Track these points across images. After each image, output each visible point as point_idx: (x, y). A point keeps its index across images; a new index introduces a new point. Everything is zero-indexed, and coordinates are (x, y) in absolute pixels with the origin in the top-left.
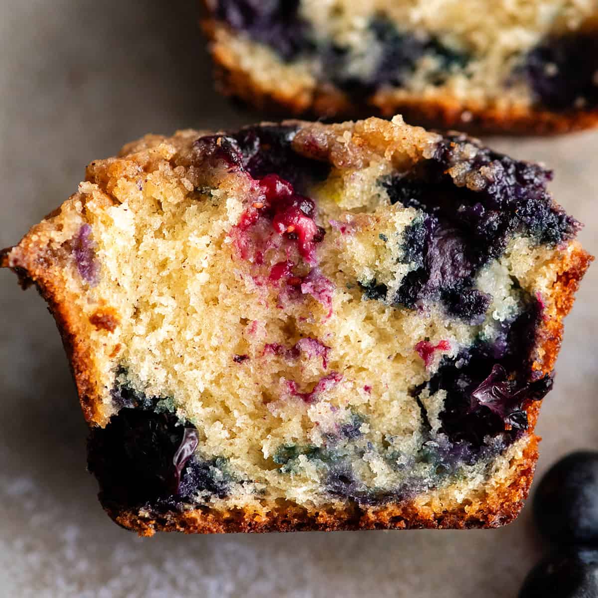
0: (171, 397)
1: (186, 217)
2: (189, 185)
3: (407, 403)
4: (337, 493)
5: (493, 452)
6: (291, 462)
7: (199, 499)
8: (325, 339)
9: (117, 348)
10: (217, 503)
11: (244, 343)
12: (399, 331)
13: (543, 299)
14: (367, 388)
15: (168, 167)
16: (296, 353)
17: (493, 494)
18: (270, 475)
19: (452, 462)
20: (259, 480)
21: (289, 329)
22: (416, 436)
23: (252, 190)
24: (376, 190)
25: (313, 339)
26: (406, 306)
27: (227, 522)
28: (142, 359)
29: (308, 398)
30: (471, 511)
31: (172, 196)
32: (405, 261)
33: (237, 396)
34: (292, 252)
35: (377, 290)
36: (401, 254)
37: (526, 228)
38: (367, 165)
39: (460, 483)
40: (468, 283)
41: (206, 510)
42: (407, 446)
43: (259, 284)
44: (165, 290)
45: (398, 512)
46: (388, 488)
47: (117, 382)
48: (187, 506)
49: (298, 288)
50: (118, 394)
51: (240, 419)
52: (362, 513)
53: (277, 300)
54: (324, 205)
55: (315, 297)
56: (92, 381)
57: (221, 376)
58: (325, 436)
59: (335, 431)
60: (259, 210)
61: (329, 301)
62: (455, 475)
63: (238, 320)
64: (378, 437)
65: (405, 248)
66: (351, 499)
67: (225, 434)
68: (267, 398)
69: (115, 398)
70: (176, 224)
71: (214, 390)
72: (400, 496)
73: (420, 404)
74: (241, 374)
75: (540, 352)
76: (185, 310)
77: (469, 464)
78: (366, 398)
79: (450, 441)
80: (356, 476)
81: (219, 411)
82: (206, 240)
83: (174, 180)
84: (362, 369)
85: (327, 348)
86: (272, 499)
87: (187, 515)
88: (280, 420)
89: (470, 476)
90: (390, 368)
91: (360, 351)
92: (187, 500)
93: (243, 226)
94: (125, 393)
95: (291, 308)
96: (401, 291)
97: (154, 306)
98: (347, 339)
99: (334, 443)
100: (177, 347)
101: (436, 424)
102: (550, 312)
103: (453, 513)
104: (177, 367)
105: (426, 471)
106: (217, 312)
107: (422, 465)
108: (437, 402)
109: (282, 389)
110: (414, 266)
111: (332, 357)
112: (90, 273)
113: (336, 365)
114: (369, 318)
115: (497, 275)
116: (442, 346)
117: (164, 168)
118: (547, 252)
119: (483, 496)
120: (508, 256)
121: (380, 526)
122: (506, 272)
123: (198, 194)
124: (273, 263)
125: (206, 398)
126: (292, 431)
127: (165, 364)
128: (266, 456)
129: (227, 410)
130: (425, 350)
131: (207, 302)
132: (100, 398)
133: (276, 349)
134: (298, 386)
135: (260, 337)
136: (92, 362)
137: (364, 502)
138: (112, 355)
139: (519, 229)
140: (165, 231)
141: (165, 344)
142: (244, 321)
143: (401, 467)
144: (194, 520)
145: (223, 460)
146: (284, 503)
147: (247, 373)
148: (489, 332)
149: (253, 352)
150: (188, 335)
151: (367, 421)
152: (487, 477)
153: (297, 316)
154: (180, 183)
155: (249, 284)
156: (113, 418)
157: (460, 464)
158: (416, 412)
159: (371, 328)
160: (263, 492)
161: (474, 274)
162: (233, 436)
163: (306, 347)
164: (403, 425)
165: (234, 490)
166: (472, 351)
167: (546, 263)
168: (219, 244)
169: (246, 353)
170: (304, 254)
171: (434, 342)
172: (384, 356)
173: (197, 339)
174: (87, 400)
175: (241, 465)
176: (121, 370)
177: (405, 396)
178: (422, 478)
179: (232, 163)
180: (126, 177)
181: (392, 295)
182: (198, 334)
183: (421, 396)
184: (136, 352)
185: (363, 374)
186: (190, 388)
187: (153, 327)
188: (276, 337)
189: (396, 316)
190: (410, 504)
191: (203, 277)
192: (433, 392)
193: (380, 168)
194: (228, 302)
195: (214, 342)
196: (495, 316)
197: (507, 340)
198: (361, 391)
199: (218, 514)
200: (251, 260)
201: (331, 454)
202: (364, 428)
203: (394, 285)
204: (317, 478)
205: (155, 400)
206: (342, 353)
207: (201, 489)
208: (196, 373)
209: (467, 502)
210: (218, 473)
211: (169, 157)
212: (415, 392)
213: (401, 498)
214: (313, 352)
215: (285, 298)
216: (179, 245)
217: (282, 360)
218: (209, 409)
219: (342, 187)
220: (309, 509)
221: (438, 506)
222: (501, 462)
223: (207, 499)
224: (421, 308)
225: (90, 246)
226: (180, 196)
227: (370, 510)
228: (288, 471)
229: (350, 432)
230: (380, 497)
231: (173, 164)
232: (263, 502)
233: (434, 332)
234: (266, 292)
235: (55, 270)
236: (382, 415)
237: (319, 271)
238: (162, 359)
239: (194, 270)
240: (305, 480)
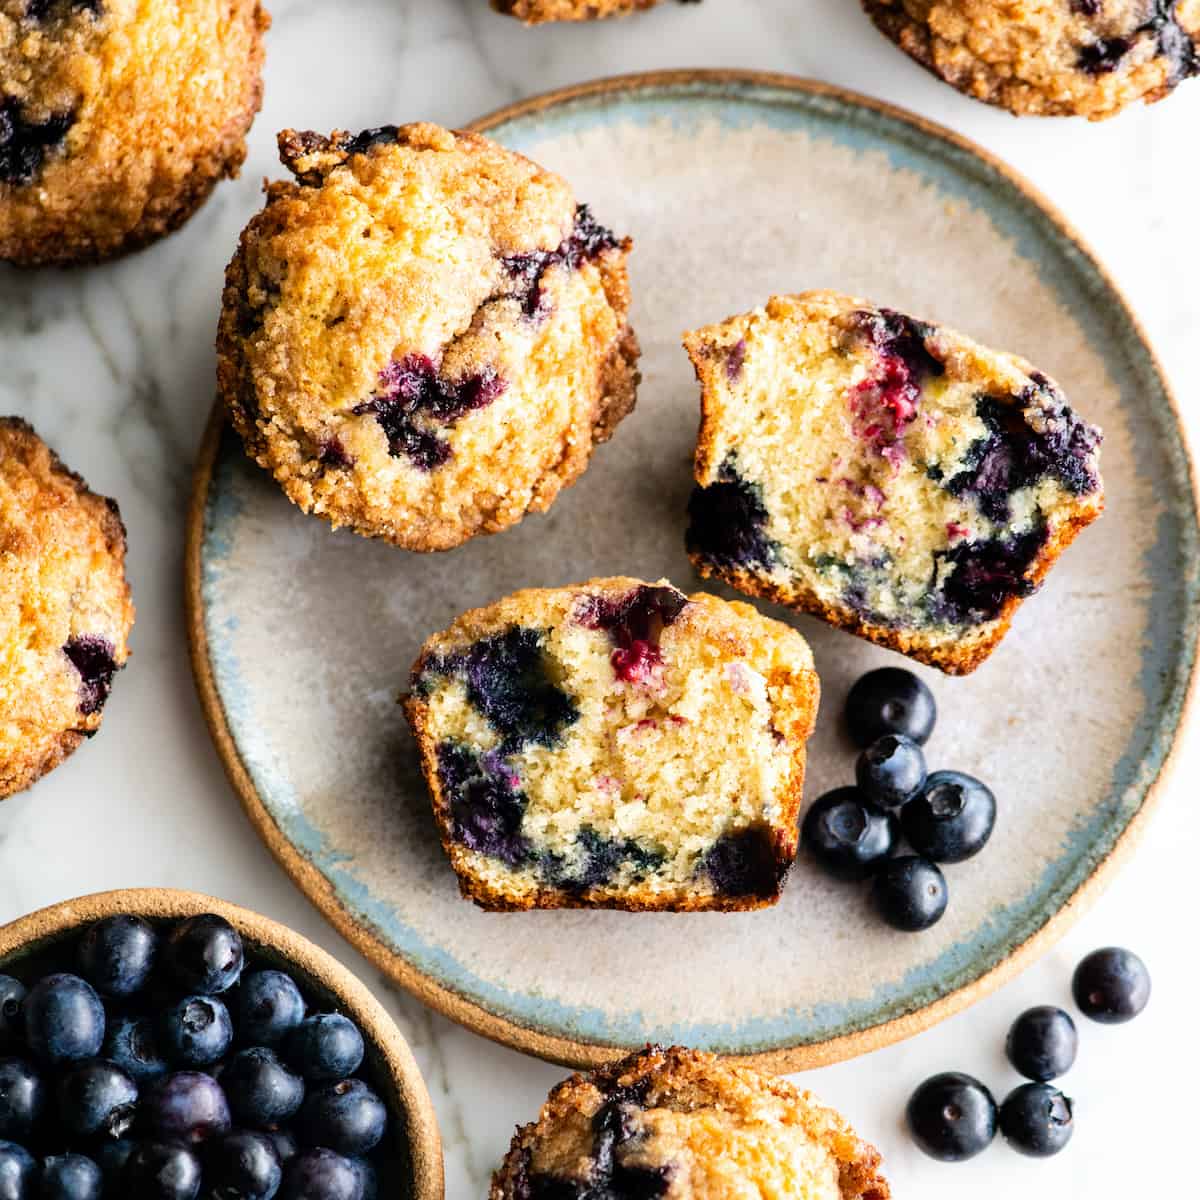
0: (761, 486)
1: (824, 364)
2: (835, 343)
3: (927, 561)
4: (849, 603)
5: (972, 621)
6: (826, 567)
7: (750, 566)
8: (885, 492)
9: (735, 438)
10: (762, 573)
11: (828, 470)
12: (941, 508)
13: (1051, 530)
14: (902, 539)
15: (827, 323)
16: (861, 493)
17: (958, 651)
18: (807, 570)
19: (939, 615)
20: (800, 571)
21: (866, 473)
22: (923, 586)
23: (878, 365)
24: (969, 400)
25: (878, 489)
26: (951, 493)
27: (765, 590)
28: (751, 451)
29: (856, 528)
30: (936, 655)
31: (820, 346)
32: (963, 462)
33: (807, 504)
34: (889, 422)
35: (936, 473)
36: (964, 455)
37: (1059, 476)
38: (969, 380)
39: (939, 633)
40: (1004, 496)
41: (752, 575)
42: (914, 590)
43: (855, 434)
44: (787, 409)
45: (886, 635)
46: (887, 615)
47: (726, 461)
48: (740, 567)
49: (881, 447)
50: (724, 469)
51: (803, 522)
52: (860, 625)
53: (864, 450)
54: (928, 395)
55: (890, 460)
56: (708, 453)
57: (802, 486)
58: (858, 560)
59: (867, 559)
60: (878, 382)
61: (898, 467)
62: (939, 626)
63: (830, 453)
64: (896, 575)
65: (968, 452)
66: (858, 611)
67: (788, 529)
68: (829, 515)
69: (720, 470)
70: (816, 364)
71: (794, 494)
72: (893, 624)
73: (936, 565)
74: (817, 491)
75: (1034, 566)
76: (796, 430)
77: (951, 622)
78: (898, 544)
79: (946, 600)
80: (868, 597)
81: (792, 510)
82: (830, 387)
83: (826, 335)
84: (903, 523)
85: (885, 498)
86: (803, 587)
87: (736, 574)
88: (830, 535)
89: (948, 631)
90: (925, 531)
91: (907, 510)
92: (742, 563)
93: (864, 387)
94: (728, 470)
95: (871, 460)
96: (952, 481)
97: (776, 418)
98: (901, 498)
99: (862, 567)
100: (779, 454)
101: (940, 584)
102: (1053, 542)
103: (926, 652)
104: (774, 468)
105: (919, 614)
106: (817, 442)
107: (917, 609)
108: (947, 569)
109: (841, 513)
110: (969, 468)
111: (887, 506)
112: (734, 375)
113: (887, 513)
114: (924, 490)
115: (1027, 497)
116: (965, 533)
117: (825, 324)
118: (1069, 498)
119: (951, 649)
120: (1040, 488)
121: (869, 639)
122: (1034, 499)
123: (841, 351)
124: (872, 422)
125: (786, 497)
126: (835, 547)
127: (765, 461)
128: (810, 555)
129: (797, 511)
130: (952, 530)
131: (813, 431)
132: (709, 467)
133: (849, 483)
134: (854, 516)
135: (843, 470)
136: (712, 441)
137: (865, 618)
138: (730, 441)
139: (1054, 474)
140: (804, 369)
141: (773, 448)
142: (835, 455)
143: (902, 604)
144: (740, 579)
145: (780, 545)
146: (811, 594)
147: (822, 492)
148: (1004, 536)
149: (832, 479)
150: (790, 448)
151: (893, 561)
152: (960, 638)
153: (873, 467)
154: (829, 339)
155: (847, 431)
156: (714, 484)
157: (946, 620)
158: (929, 570)
159: (922, 497)
160: (799, 580)
161: (1011, 490)
162: (793, 532)
163: (869, 491)
164: (917, 575)
165: (778, 569)
166: (987, 543)
167: (1065, 505)
168: (839, 393)
169: (827, 476)
170: (895, 425)
171: (960, 528)
172: (922, 521)
173: (797, 454)
174: (699, 464)
175: (790, 554)
176: (733, 453)
177: (928, 555)
178: (914, 618)
179: (871, 339)
180: (792, 319)
181: (945, 481)
182: (799, 450)
183: (939, 560)
184: (748, 445)
185: (903, 527)
186: (777, 486)
187: (770, 431)
188: (852, 475)
189: (943, 497)
190: (897, 633)
191: (817, 413)
192: (947, 561)
193: (977, 386)
194: (827, 437)
195: (808, 462)
196: (1012, 528)
197: (1015, 547)
198: (897, 538)
199: (759, 581)
200: (857, 414)
201: (857, 573)
202: (888, 565)
203: (949, 476)
204: (839, 587)
205: (748, 484)
206: (893, 506)
207: (755, 559)
208: (783, 477)
209: (939, 649)
210: (772, 553)
211: (831, 316)
212: (936, 555)
213: (892, 626)
214: (873, 497)
215: (869, 453)
216: (809, 383)
217: (851, 493)
218: (785, 506)
219: (946, 387)
220: (826, 607)
221: (916, 643)
222: (974, 631)
223: (757, 568)
224: (961, 499)
225: (742, 356)
226: (826, 348)
227: (866, 625)
228: (822, 572)
229: (877, 564)
230: (879, 619)
231: (832, 321)
232: (795, 587)
233: (966, 519)
234: (856, 441)
235: (711, 362)
236: (905, 561)
237: (900, 443)
238: (765, 457)
239: (813, 404)
240: (831, 584)
